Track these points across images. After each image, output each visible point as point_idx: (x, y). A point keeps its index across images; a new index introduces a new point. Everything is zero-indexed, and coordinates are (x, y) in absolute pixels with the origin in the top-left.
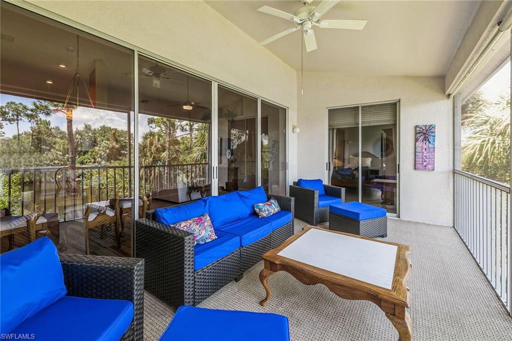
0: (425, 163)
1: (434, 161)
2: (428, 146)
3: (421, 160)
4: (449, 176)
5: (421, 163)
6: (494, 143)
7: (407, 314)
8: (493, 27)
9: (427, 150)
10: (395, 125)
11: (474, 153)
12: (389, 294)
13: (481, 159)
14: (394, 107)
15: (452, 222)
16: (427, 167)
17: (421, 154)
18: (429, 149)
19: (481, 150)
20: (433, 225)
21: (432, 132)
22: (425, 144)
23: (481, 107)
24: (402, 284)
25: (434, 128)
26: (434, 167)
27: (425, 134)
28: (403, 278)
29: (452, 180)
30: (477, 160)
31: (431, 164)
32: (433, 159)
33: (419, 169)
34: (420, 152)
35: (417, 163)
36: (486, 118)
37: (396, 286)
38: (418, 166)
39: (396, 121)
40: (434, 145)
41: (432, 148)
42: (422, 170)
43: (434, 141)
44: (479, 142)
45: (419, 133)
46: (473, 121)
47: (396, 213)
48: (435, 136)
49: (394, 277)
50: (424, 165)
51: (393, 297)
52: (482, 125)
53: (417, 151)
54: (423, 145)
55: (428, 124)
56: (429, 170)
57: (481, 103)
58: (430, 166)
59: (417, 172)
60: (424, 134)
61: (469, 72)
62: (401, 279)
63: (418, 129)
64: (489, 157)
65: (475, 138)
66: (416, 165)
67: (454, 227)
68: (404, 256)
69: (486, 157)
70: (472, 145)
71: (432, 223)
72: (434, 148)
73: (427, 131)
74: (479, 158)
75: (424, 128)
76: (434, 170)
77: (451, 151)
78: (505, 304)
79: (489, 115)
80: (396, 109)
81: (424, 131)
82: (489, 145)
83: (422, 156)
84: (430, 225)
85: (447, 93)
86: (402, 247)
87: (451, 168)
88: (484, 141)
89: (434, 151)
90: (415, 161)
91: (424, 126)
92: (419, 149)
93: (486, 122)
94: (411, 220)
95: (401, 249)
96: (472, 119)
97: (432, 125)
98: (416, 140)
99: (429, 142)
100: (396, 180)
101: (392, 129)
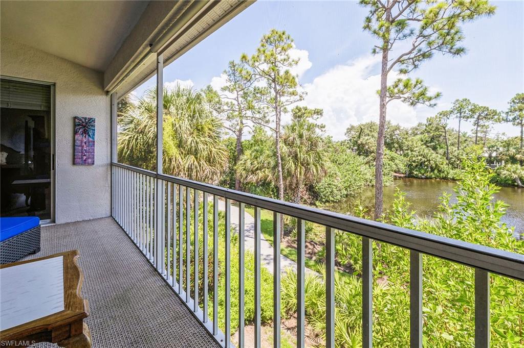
0: (85, 157)
1: (94, 155)
2: (88, 139)
3: (80, 154)
4: (107, 169)
5: (80, 157)
6: (137, 139)
7: (85, 325)
8: (146, 46)
9: (87, 144)
10: (48, 112)
11: (124, 147)
12: (64, 316)
13: (129, 152)
14: (47, 91)
15: (110, 211)
16: (87, 161)
17: (80, 148)
18: (89, 142)
19: (128, 144)
20: (93, 220)
21: (92, 126)
22: (85, 137)
23: (128, 108)
24: (76, 295)
25: (94, 121)
26: (94, 161)
27: (85, 126)
28: (76, 289)
29: (110, 173)
30: (126, 153)
31: (90, 158)
32: (93, 153)
33: (78, 164)
34: (79, 146)
35: (75, 157)
36: (131, 119)
37: (70, 302)
38: (78, 160)
39: (50, 108)
40: (93, 139)
41: (92, 141)
42: (82, 165)
43: (94, 135)
44: (127, 138)
45: (79, 125)
46: (122, 119)
47: (50, 218)
48: (94, 130)
49: (65, 292)
50: (84, 159)
51: (67, 316)
52: (129, 124)
53: (76, 144)
54: (82, 139)
55: (88, 117)
56: (89, 164)
57: (128, 105)
58: (90, 160)
59: (76, 167)
60: (83, 126)
61: (126, 76)
62: (74, 291)
63: (77, 120)
64: (134, 150)
65: (125, 134)
66: (76, 160)
67: (111, 216)
68: (73, 263)
69: (132, 151)
70: (121, 141)
71: (92, 218)
72: (94, 142)
73: (86, 124)
74: (127, 151)
75: (83, 120)
76: (93, 164)
77: (109, 145)
78: (153, 263)
79: (134, 116)
80: (50, 93)
81: (84, 124)
82: (134, 141)
83: (82, 149)
84: (90, 220)
85: (106, 89)
86: (68, 254)
87: (109, 161)
88: (131, 138)
89: (94, 145)
90: (74, 155)
91: (83, 118)
92: (78, 143)
93: (132, 122)
94: (69, 221)
95: (69, 257)
96: (122, 118)
97: (91, 119)
98: (75, 133)
99: (89, 136)
100: (50, 178)
101: (43, 117)
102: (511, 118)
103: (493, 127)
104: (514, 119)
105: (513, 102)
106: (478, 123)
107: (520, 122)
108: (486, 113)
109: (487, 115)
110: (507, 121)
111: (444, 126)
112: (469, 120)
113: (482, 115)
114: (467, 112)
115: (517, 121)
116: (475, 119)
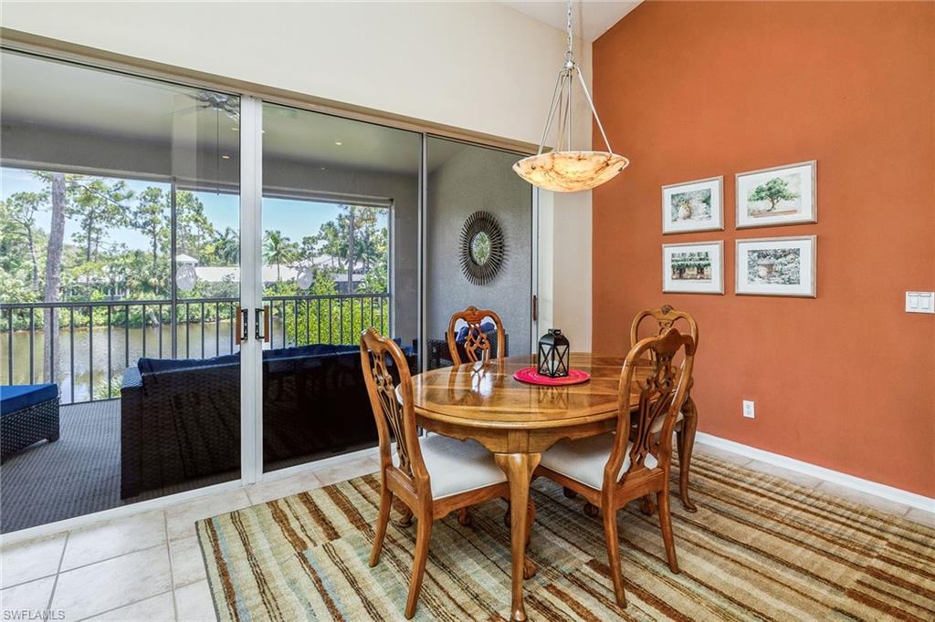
102: (141, 222)
103: (107, 233)
104: (146, 224)
105: (144, 198)
106: (91, 223)
107: (152, 229)
108: (102, 208)
109: (104, 212)
110: (135, 225)
111: (29, 223)
112: (74, 216)
113: (97, 211)
114: (72, 202)
115: (149, 227)
116: (84, 217)
